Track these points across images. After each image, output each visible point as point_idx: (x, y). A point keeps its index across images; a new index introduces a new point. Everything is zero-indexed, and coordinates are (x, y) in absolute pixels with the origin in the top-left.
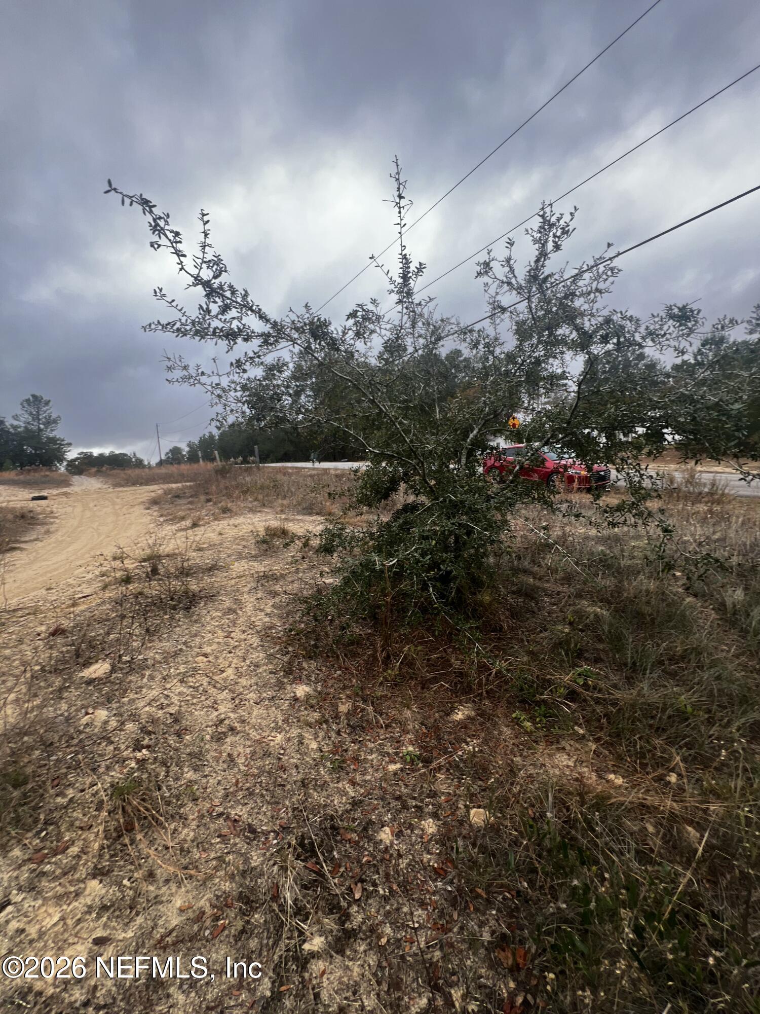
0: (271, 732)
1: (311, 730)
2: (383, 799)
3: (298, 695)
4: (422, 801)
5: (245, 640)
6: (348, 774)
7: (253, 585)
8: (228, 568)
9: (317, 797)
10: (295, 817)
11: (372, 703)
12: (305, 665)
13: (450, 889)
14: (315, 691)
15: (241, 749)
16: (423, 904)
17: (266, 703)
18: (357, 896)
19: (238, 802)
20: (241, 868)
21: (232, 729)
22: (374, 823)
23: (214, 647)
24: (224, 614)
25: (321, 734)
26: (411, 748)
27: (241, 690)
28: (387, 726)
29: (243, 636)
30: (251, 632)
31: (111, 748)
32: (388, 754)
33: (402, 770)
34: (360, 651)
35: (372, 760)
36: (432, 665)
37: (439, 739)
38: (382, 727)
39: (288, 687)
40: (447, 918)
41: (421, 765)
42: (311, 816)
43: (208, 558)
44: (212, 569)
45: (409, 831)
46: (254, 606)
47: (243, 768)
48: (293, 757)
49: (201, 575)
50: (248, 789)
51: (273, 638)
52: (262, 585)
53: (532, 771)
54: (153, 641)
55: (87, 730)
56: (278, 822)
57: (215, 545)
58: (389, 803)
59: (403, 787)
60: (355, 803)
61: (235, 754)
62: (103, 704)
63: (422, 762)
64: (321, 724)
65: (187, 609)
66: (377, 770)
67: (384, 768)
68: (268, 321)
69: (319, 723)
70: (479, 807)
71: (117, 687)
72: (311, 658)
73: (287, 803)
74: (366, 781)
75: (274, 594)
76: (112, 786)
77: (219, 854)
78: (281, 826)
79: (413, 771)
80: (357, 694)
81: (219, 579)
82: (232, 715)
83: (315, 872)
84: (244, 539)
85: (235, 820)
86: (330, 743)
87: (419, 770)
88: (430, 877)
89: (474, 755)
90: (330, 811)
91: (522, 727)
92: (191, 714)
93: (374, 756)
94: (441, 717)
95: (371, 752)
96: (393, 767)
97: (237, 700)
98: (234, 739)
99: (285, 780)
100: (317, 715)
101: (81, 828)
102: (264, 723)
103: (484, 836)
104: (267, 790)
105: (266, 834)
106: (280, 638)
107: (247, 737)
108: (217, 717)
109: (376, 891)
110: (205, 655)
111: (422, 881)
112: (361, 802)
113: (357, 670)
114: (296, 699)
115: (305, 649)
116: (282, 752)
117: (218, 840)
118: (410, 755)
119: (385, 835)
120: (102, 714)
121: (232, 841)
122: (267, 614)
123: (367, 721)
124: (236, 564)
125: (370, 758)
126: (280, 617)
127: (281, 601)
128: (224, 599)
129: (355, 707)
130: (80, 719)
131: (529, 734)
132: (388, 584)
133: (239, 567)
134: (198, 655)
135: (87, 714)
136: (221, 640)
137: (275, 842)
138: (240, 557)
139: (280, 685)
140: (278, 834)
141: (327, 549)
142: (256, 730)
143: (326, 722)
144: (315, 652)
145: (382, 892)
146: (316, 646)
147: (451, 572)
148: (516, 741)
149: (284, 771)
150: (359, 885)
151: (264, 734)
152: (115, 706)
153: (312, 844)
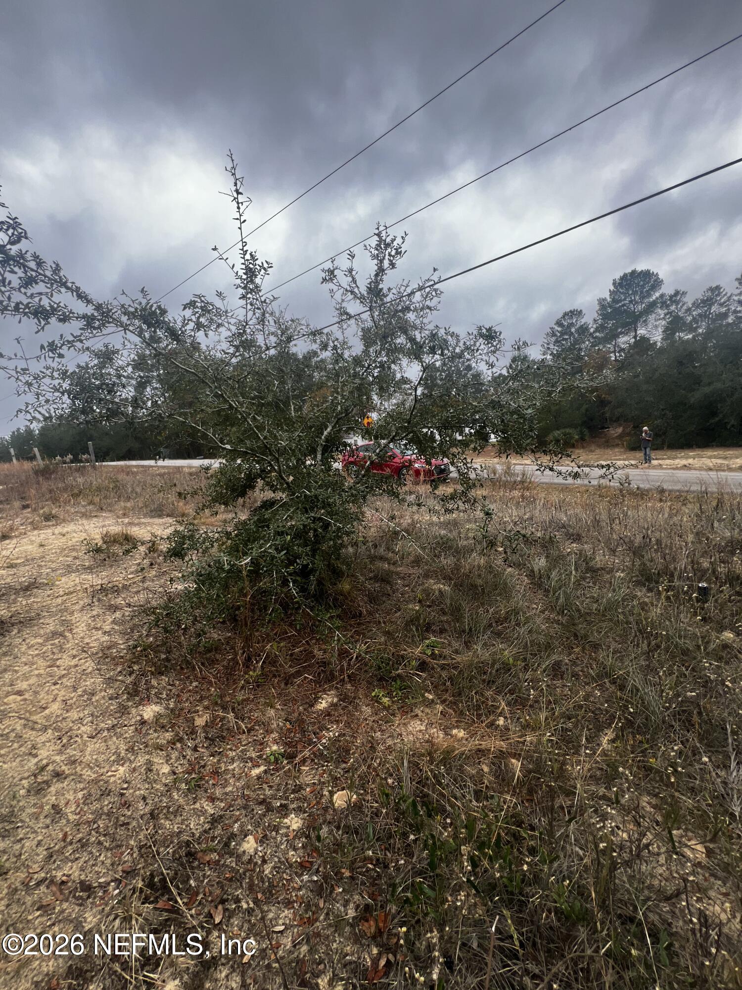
0: (111, 766)
1: (161, 753)
2: (245, 807)
3: (146, 717)
4: (287, 799)
5: (76, 666)
6: (206, 791)
7: (87, 601)
8: (53, 585)
9: (169, 825)
10: (142, 856)
11: (233, 709)
12: (154, 682)
13: (315, 878)
14: (167, 708)
15: (70, 796)
16: (288, 904)
17: (105, 734)
18: (217, 920)
19: (66, 860)
21: (57, 775)
22: (236, 835)
23: (33, 680)
24: (47, 640)
25: (174, 755)
26: (275, 748)
27: (71, 725)
28: (249, 731)
29: (73, 662)
30: (83, 655)
32: (251, 759)
33: (265, 772)
34: (219, 657)
35: (234, 770)
36: (294, 659)
37: (303, 731)
38: (244, 732)
39: (134, 711)
40: (314, 909)
41: (285, 762)
42: (162, 849)
43: (23, 576)
44: (29, 588)
45: (274, 833)
46: (89, 625)
47: (73, 818)
48: (139, 789)
49: (13, 597)
50: (80, 841)
51: (113, 659)
52: (99, 600)
53: (390, 742)
56: (120, 868)
57: (33, 559)
58: (253, 810)
59: (267, 789)
60: (215, 821)
61: (62, 804)
63: (286, 759)
64: (174, 744)
66: (239, 779)
67: (246, 774)
68: (89, 302)
69: (172, 743)
70: (343, 789)
72: (161, 673)
73: (132, 842)
74: (226, 794)
75: (114, 608)
78: (123, 871)
79: (277, 770)
80: (216, 703)
81: (38, 599)
82: (58, 758)
83: (167, 911)
84: (74, 550)
85: (63, 883)
86: (185, 762)
87: (284, 767)
88: (296, 873)
89: (336, 740)
90: (185, 837)
91: (381, 703)
93: (235, 765)
94: (305, 709)
95: (233, 760)
96: (256, 772)
97: (65, 738)
98: (61, 785)
99: (129, 817)
100: (169, 735)
102: (102, 758)
103: (347, 816)
104: (105, 835)
105: (104, 887)
106: (122, 657)
107: (79, 778)
108: (36, 764)
109: (239, 907)
110: (19, 693)
111: (287, 880)
112: (221, 817)
113: (215, 677)
114: (143, 722)
115: (154, 664)
116: (125, 786)
117: (38, 913)
118: (274, 755)
119: (250, 845)
121: (58, 908)
122: (105, 633)
123: (228, 729)
124: (63, 579)
125: (231, 767)
126: (123, 633)
127: (123, 616)
128: (47, 621)
129: (215, 717)
131: (387, 708)
132: (247, 583)
133: (68, 582)
134: (8, 694)
136: (42, 672)
137: (117, 891)
138: (69, 570)
139: (123, 710)
140: (120, 882)
141: (177, 553)
142: (91, 768)
143: (181, 740)
144: (166, 667)
145: (245, 906)
146: (167, 660)
147: (308, 564)
148: (376, 718)
149: (128, 808)
150: (220, 907)
151: (102, 770)
153: (163, 880)
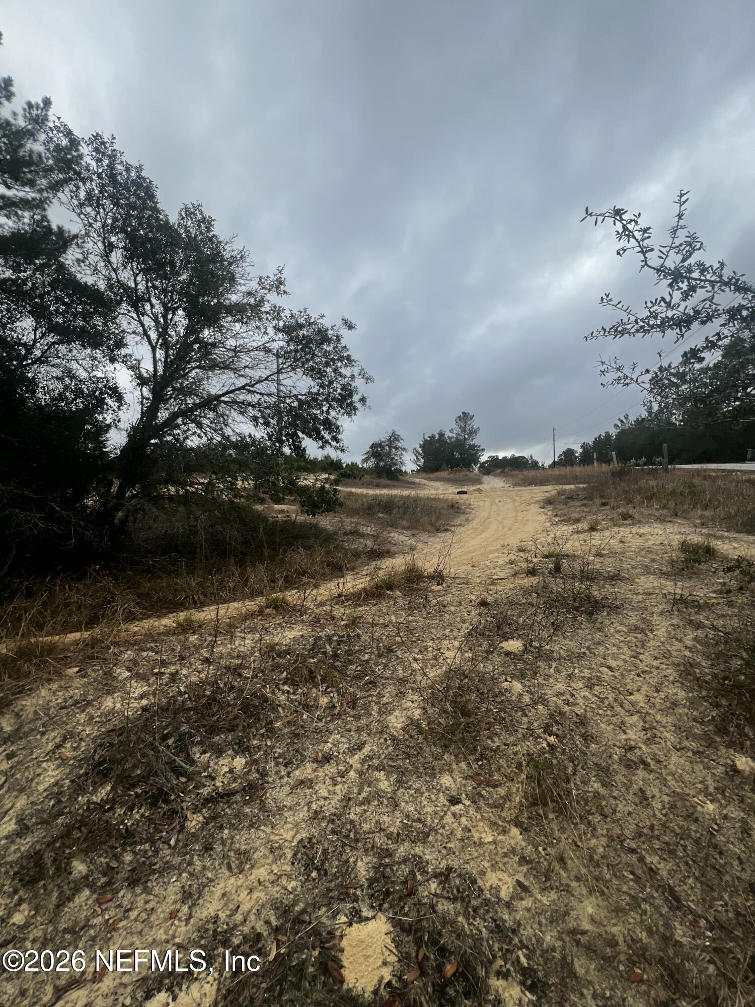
0: (698, 793)
3: (739, 766)
5: (658, 668)
7: (667, 607)
8: (633, 581)
12: (749, 732)
15: (656, 792)
17: (690, 754)
19: (655, 851)
20: (661, 929)
21: (644, 763)
23: (620, 663)
24: (630, 631)
27: (655, 724)
29: (656, 663)
30: (664, 661)
31: (525, 719)
39: (723, 749)
43: (609, 566)
44: (614, 578)
46: (669, 632)
47: (659, 816)
49: (602, 582)
50: (667, 844)
51: (697, 679)
52: (678, 610)
54: (558, 636)
55: (507, 694)
57: (616, 553)
61: (649, 794)
62: (517, 677)
65: (590, 614)
71: (528, 667)
75: (696, 625)
76: (529, 755)
77: (632, 892)
81: (622, 590)
82: (644, 747)
84: (651, 552)
85: (651, 869)
92: (597, 724)
97: (651, 732)
98: (647, 775)
99: (722, 866)
101: (506, 776)
102: (687, 777)
104: (693, 861)
105: (694, 914)
106: (707, 682)
107: (664, 782)
108: (626, 740)
110: (609, 668)
114: (736, 770)
116: (716, 827)
117: (631, 877)
120: (517, 687)
121: (648, 890)
122: (686, 647)
124: (642, 578)
126: (707, 656)
127: (707, 636)
128: (629, 613)
130: (501, 682)
133: (647, 582)
134: (602, 665)
135: (506, 680)
136: (628, 659)
137: (709, 934)
138: (647, 571)
139: (710, 742)
140: (713, 928)
149: (720, 854)
151: (688, 791)
152: (527, 683)
